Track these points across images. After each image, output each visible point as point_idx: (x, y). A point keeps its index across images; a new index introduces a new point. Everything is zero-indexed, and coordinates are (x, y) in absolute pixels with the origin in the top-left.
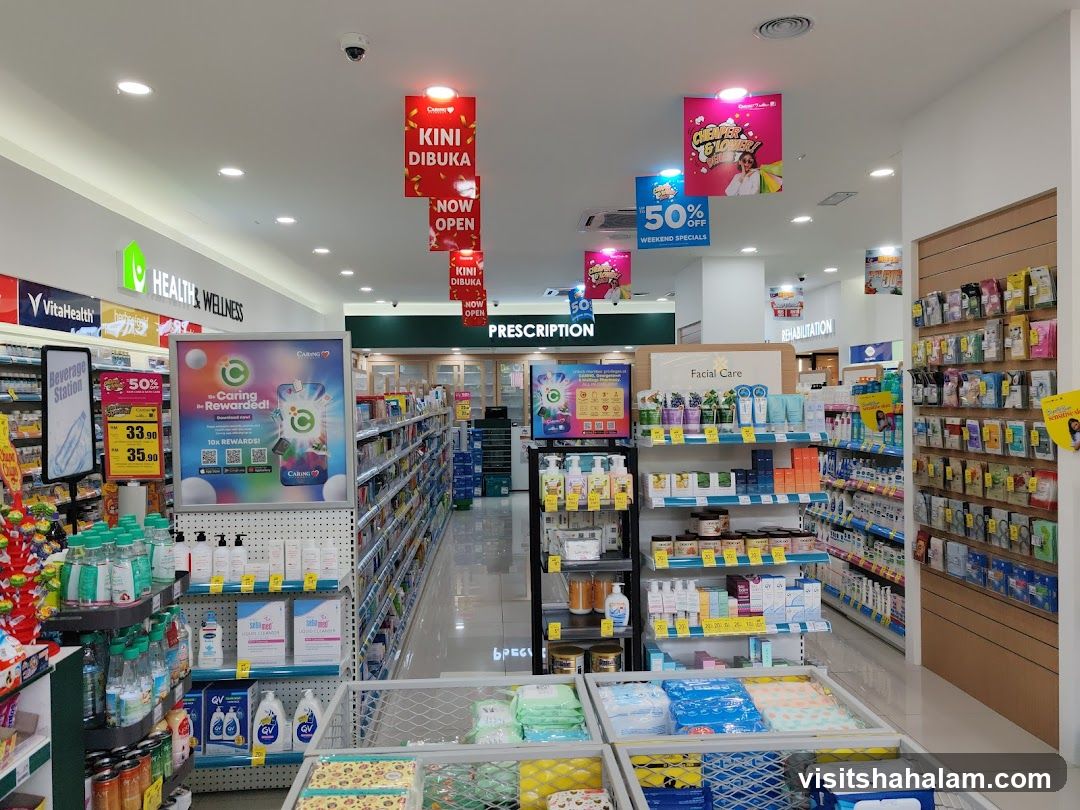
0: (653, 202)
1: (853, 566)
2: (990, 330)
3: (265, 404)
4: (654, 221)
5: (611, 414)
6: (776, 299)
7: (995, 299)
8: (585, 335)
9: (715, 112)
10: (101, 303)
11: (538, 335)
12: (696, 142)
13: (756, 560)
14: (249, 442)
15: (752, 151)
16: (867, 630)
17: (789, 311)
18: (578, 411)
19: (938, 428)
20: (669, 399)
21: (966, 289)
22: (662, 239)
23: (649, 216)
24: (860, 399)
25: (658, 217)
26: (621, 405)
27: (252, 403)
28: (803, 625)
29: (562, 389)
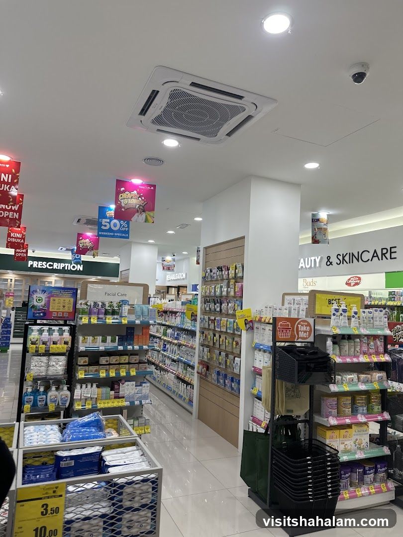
0: (106, 217)
1: (178, 378)
2: (224, 284)
4: (105, 226)
5: (66, 309)
6: (165, 263)
7: (233, 272)
8: (78, 270)
9: (129, 187)
11: (54, 268)
12: (120, 198)
13: (123, 373)
15: (143, 205)
16: (178, 403)
17: (169, 268)
18: (51, 308)
19: (207, 320)
20: (92, 304)
21: (218, 268)
22: (108, 234)
23: (103, 223)
24: (185, 307)
25: (107, 224)
26: (72, 306)
28: (141, 402)
29: (44, 297)
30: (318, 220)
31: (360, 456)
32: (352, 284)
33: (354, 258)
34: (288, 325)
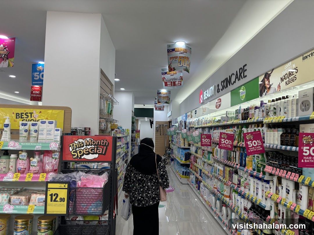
6: (157, 105)
17: (160, 108)
30: (173, 50)
32: (218, 107)
33: (228, 82)
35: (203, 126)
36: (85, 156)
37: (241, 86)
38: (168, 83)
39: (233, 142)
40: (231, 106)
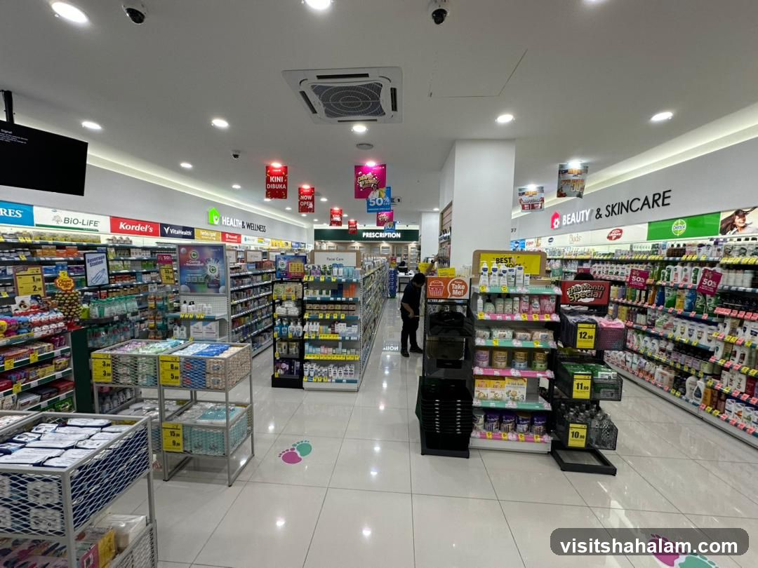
3: (202, 264)
5: (300, 271)
9: (366, 170)
10: (195, 230)
12: (359, 180)
13: (336, 317)
14: (198, 275)
15: (377, 183)
18: (289, 270)
22: (375, 209)
25: (374, 202)
27: (199, 264)
28: (350, 338)
29: (285, 262)
30: (566, 171)
31: (511, 405)
32: (613, 238)
33: (623, 208)
34: (440, 284)
35: (565, 257)
36: (581, 300)
37: (678, 219)
38: (526, 206)
39: (646, 280)
40: (648, 239)
